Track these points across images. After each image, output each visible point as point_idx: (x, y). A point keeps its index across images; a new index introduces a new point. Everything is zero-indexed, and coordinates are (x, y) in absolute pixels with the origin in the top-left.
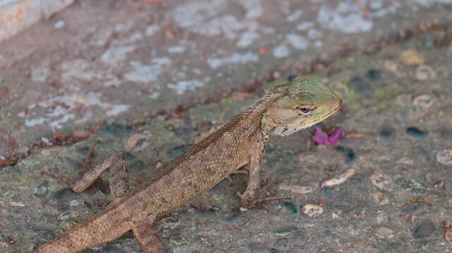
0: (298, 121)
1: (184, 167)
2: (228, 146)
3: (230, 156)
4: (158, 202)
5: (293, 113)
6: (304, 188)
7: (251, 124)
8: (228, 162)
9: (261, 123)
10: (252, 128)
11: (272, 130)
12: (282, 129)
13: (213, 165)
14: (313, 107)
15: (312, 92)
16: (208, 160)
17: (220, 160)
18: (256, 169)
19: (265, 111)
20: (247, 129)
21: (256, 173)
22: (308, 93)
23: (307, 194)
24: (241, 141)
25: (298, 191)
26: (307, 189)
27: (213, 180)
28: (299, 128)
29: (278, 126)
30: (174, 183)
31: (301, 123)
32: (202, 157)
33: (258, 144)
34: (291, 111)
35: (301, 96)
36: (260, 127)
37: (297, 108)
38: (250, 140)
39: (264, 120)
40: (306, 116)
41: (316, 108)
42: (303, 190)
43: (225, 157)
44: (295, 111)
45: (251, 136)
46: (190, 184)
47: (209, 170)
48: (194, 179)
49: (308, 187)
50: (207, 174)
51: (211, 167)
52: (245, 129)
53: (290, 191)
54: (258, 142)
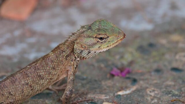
0: (97, 47)
1: (23, 73)
2: (52, 61)
3: (54, 68)
4: (7, 95)
5: (94, 40)
6: (103, 95)
7: (67, 49)
8: (53, 72)
9: (73, 49)
10: (68, 51)
11: (81, 53)
12: (87, 52)
13: (42, 73)
14: (106, 36)
15: (106, 28)
16: (39, 69)
17: (47, 70)
18: (71, 78)
19: (76, 40)
20: (65, 52)
21: (71, 80)
22: (103, 28)
23: (105, 99)
24: (61, 59)
25: (100, 97)
26: (106, 96)
27: (43, 84)
28: (98, 52)
29: (84, 50)
30: (17, 83)
31: (99, 47)
32: (35, 67)
33: (72, 63)
34: (92, 39)
35: (99, 30)
36: (73, 51)
37: (96, 37)
38: (67, 59)
39: (76, 46)
40: (102, 42)
41: (108, 37)
42: (103, 97)
43: (50, 68)
45: (67, 56)
46: (27, 84)
47: (40, 76)
48: (30, 81)
50: (39, 79)
51: (41, 74)
52: (63, 51)
53: (95, 97)
54: (72, 61)
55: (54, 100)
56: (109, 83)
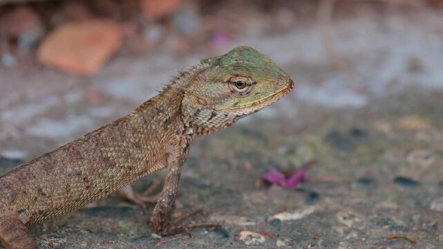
0: (230, 103)
1: (71, 149)
2: (135, 131)
3: (137, 145)
4: (33, 194)
5: (224, 89)
6: (243, 219)
7: (169, 106)
8: (136, 153)
9: (181, 106)
10: (170, 112)
11: (195, 115)
12: (208, 113)
13: (111, 154)
14: (251, 81)
15: (251, 63)
16: (105, 145)
17: (122, 148)
18: (173, 170)
19: (188, 86)
20: (162, 112)
21: (173, 174)
22: (247, 65)
23: (247, 226)
24: (154, 127)
25: (235, 222)
26: (248, 221)
27: (113, 177)
28: (232, 114)
29: (203, 109)
30: (57, 170)
31: (236, 104)
32: (98, 140)
33: (178, 137)
34: (220, 85)
35: (236, 66)
36: (179, 112)
37: (229, 82)
38: (166, 129)
39: (186, 100)
40: (241, 94)
41: (255, 83)
42: (242, 222)
43: (130, 145)
44: (227, 85)
45: (168, 122)
46: (79, 174)
47: (106, 159)
48: (84, 168)
49: (249, 218)
50: (103, 165)
51: (109, 155)
52: (159, 111)
53: (224, 222)
54: (177, 133)
55: (137, 222)
56: (259, 197)
